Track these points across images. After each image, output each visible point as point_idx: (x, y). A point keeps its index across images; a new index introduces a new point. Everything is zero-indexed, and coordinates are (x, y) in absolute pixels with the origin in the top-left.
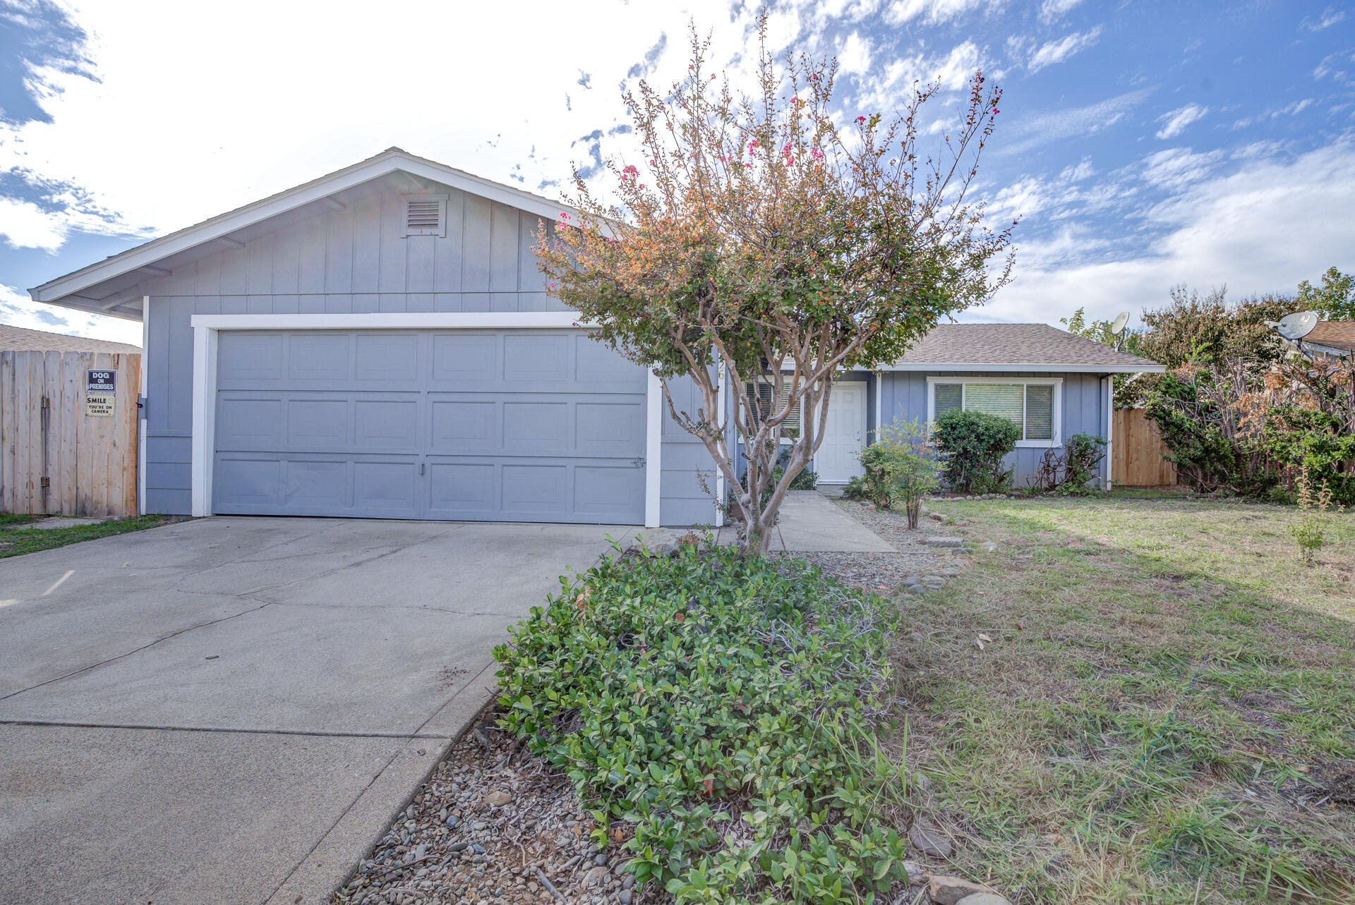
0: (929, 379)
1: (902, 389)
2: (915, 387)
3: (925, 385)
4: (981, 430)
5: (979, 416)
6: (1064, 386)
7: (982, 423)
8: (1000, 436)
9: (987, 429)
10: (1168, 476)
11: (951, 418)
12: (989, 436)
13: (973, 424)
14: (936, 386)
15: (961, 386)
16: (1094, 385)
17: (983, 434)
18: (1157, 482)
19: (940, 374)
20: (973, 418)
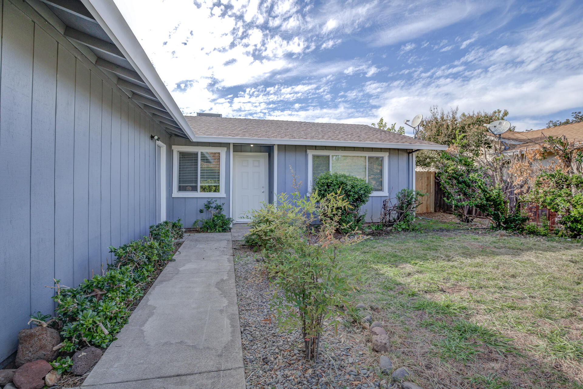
0: (309, 151)
1: (291, 157)
2: (300, 157)
3: (306, 155)
4: (349, 187)
5: (345, 177)
6: (389, 157)
7: (349, 183)
8: (362, 192)
9: (353, 187)
10: (430, 208)
11: (327, 179)
12: (355, 192)
13: (342, 183)
14: (314, 157)
15: (329, 156)
16: (405, 156)
17: (350, 191)
18: (425, 211)
19: (316, 148)
20: (342, 179)
